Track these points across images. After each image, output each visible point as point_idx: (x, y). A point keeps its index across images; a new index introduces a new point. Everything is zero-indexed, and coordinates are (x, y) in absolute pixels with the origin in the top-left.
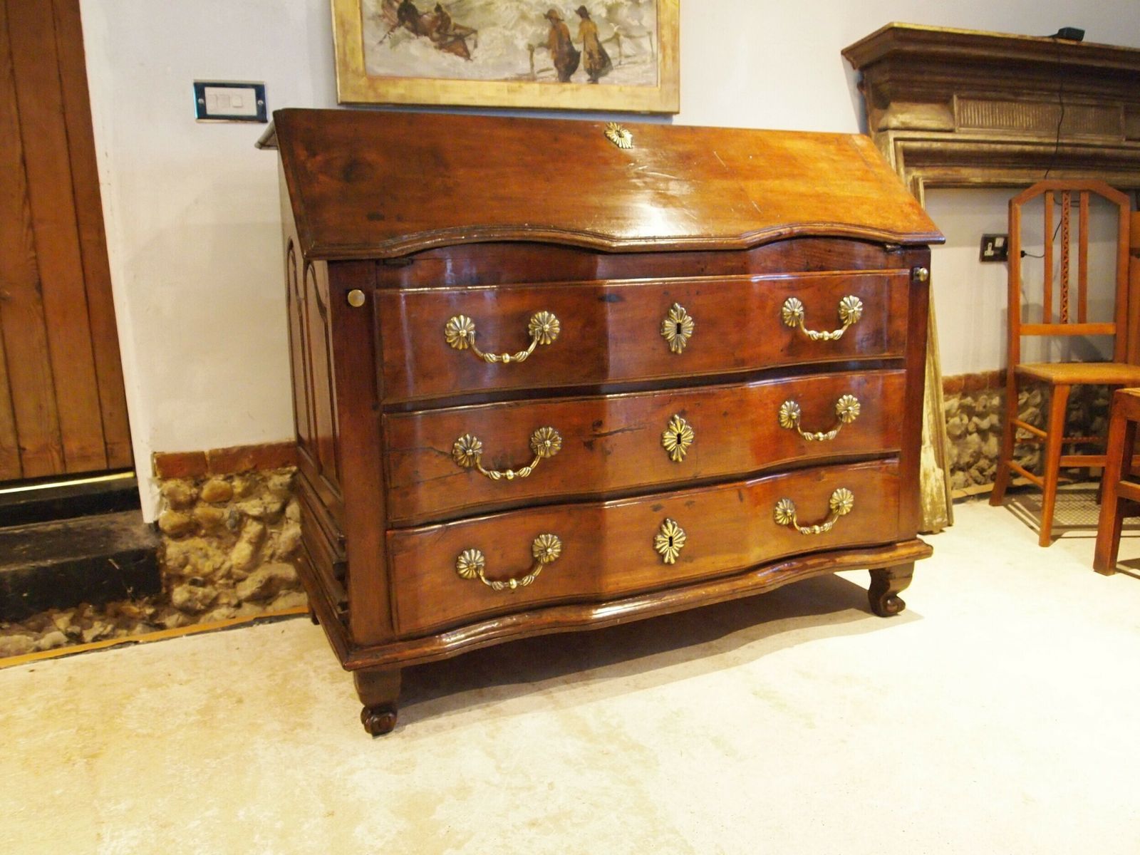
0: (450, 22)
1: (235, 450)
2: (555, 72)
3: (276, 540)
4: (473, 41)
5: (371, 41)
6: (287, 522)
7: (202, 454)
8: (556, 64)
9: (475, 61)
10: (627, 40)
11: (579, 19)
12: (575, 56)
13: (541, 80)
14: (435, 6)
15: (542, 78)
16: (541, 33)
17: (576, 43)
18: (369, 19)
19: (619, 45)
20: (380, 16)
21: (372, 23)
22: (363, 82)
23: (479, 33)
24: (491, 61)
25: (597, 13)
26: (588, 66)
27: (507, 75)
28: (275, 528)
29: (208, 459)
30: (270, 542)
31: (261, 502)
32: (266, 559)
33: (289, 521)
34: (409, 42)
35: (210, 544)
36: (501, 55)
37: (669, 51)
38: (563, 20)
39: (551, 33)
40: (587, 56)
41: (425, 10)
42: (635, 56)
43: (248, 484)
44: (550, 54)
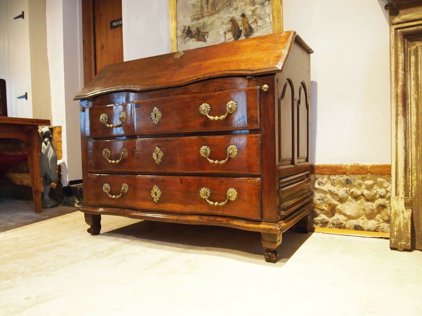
0: (200, 32)
2: (233, 39)
4: (207, 36)
5: (179, 44)
8: (233, 36)
9: (207, 42)
10: (260, 20)
11: (242, 18)
12: (240, 32)
14: (196, 29)
16: (229, 27)
17: (241, 27)
18: (179, 37)
19: (257, 23)
20: (181, 36)
21: (179, 38)
23: (209, 33)
25: (248, 14)
26: (245, 34)
34: (189, 41)
36: (215, 38)
37: (276, 20)
38: (236, 20)
39: (232, 26)
40: (245, 31)
41: (194, 30)
42: (263, 25)
44: (231, 33)
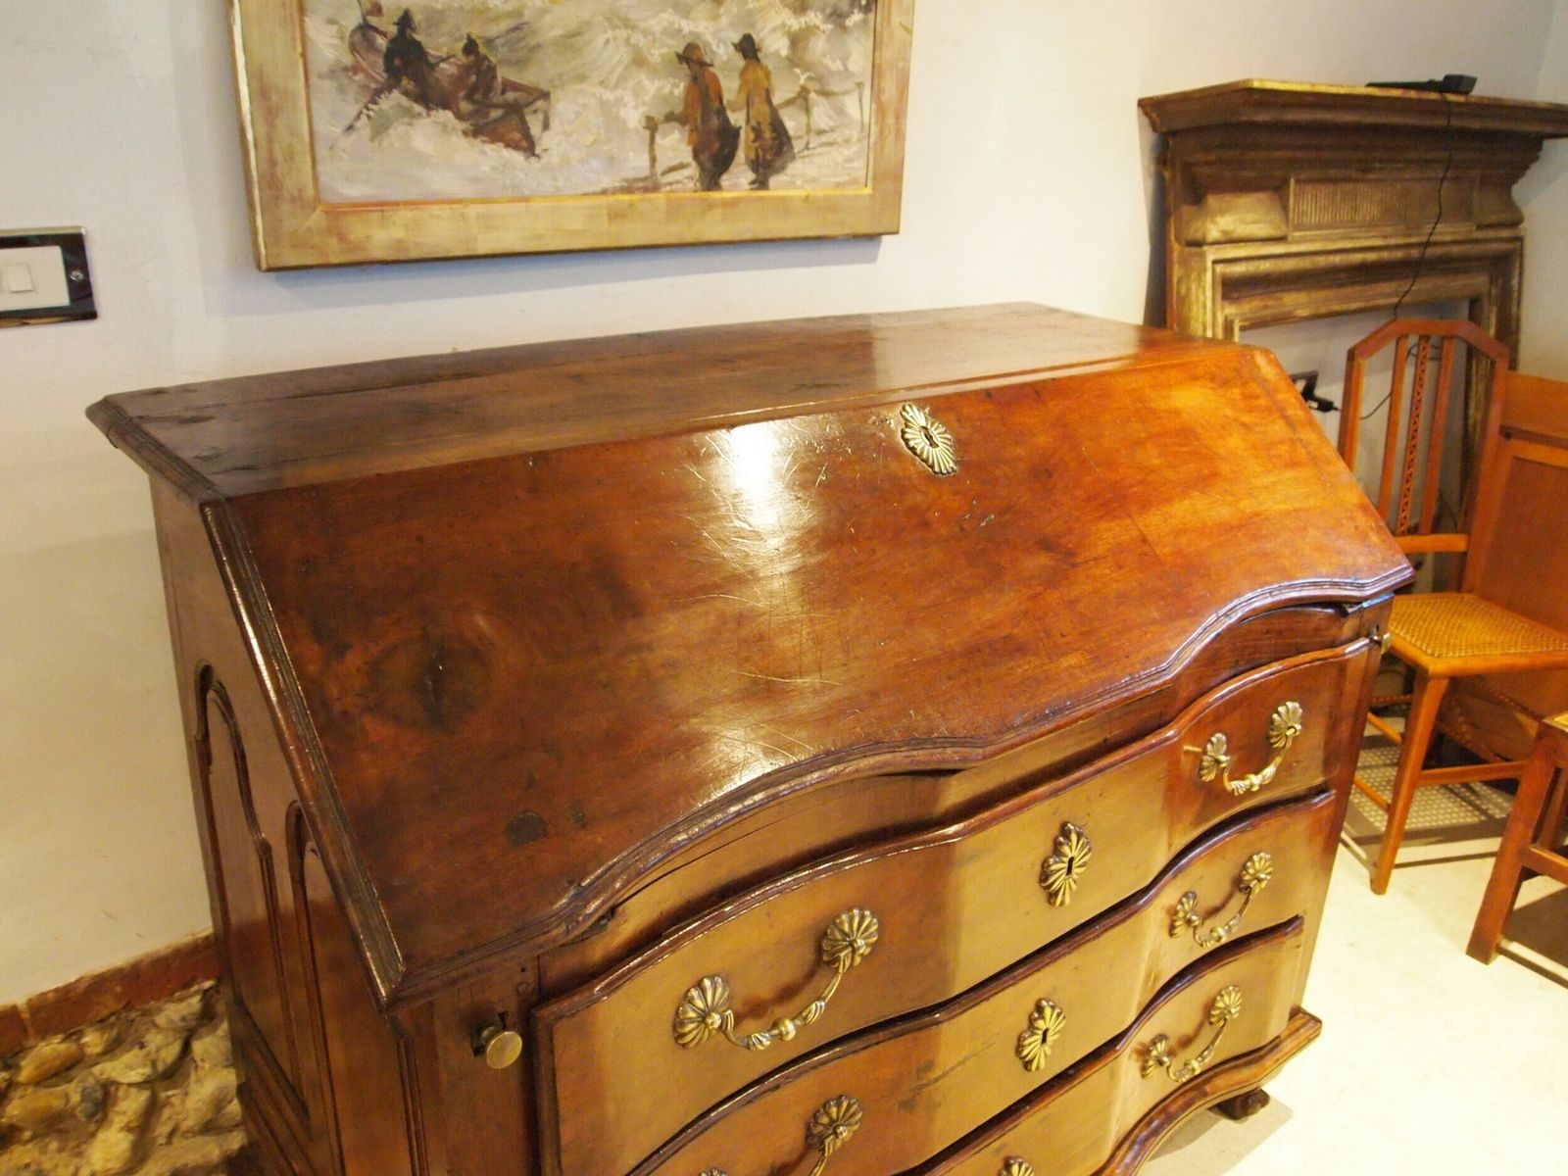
0: (494, 77)
1: (83, 986)
2: (693, 170)
3: (179, 1108)
4: (540, 116)
5: (328, 128)
6: (197, 1067)
7: (14, 1008)
8: (696, 155)
9: (545, 158)
10: (821, 100)
11: (740, 62)
12: (730, 135)
13: (668, 188)
14: (461, 45)
15: (670, 184)
16: (671, 93)
17: (734, 111)
18: (320, 76)
19: (807, 110)
20: (346, 69)
21: (328, 85)
22: (317, 219)
23: (552, 96)
25: (772, 49)
26: (752, 156)
28: (175, 1088)
29: (26, 1015)
30: (167, 1112)
31: (142, 1053)
32: (162, 1141)
33: (200, 1063)
34: (410, 124)
35: (44, 1151)
36: (594, 142)
37: (890, 120)
38: (712, 65)
39: (688, 91)
40: (752, 136)
41: (443, 54)
42: (832, 130)
43: (114, 1032)
44: (686, 135)
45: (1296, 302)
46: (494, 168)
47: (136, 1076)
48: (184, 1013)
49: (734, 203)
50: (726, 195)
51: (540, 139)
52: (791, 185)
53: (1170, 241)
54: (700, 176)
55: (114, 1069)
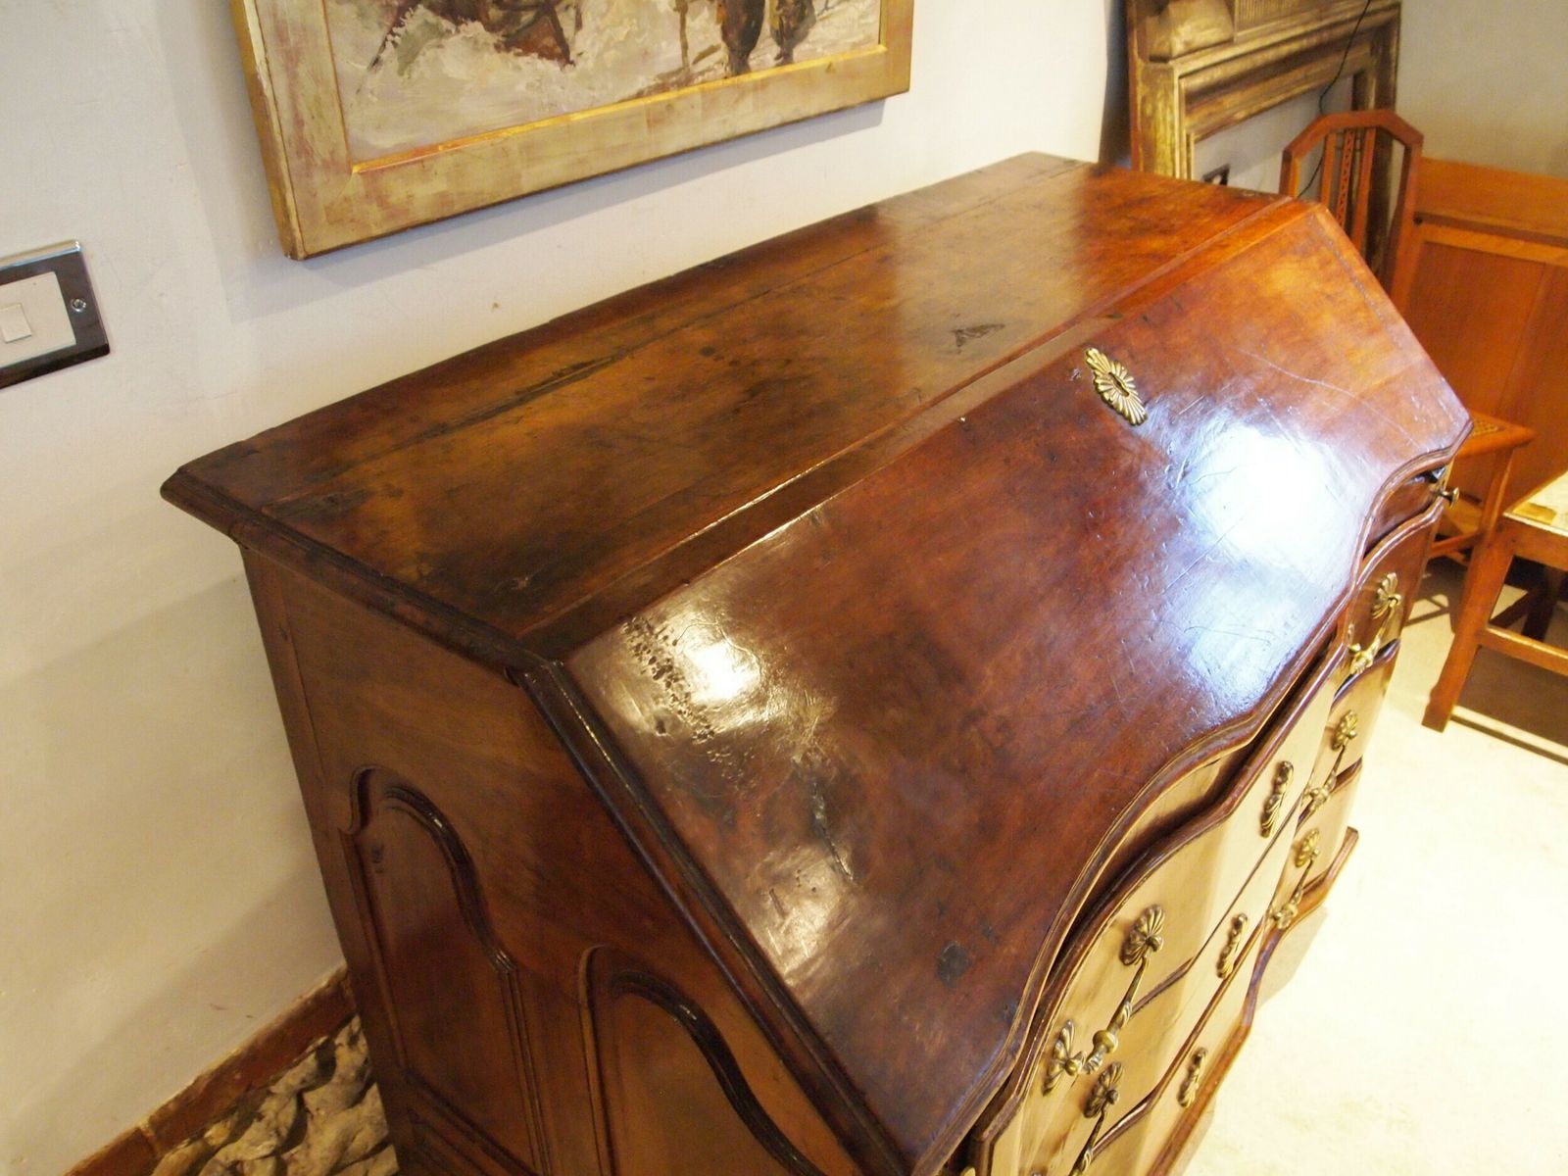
2: (722, 54)
3: (302, 1163)
5: (354, 66)
6: (312, 1116)
7: (138, 1131)
8: (725, 36)
9: (580, 65)
13: (700, 78)
15: (702, 73)
21: (346, 10)
24: (611, 55)
26: (777, 26)
27: (642, 82)
29: (151, 1134)
31: (263, 1124)
33: (315, 1113)
34: (440, 46)
36: (628, 35)
43: (237, 1116)
44: (715, 12)
45: (1231, 102)
46: (529, 86)
47: (263, 1149)
48: (303, 1075)
49: (763, 85)
50: (755, 76)
51: (574, 41)
52: (813, 54)
53: (1133, 56)
54: (730, 58)
55: (239, 1149)
